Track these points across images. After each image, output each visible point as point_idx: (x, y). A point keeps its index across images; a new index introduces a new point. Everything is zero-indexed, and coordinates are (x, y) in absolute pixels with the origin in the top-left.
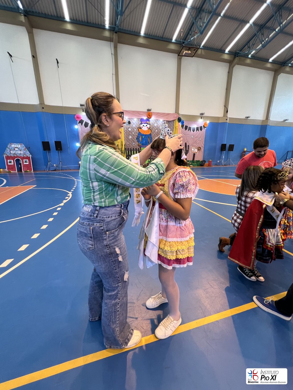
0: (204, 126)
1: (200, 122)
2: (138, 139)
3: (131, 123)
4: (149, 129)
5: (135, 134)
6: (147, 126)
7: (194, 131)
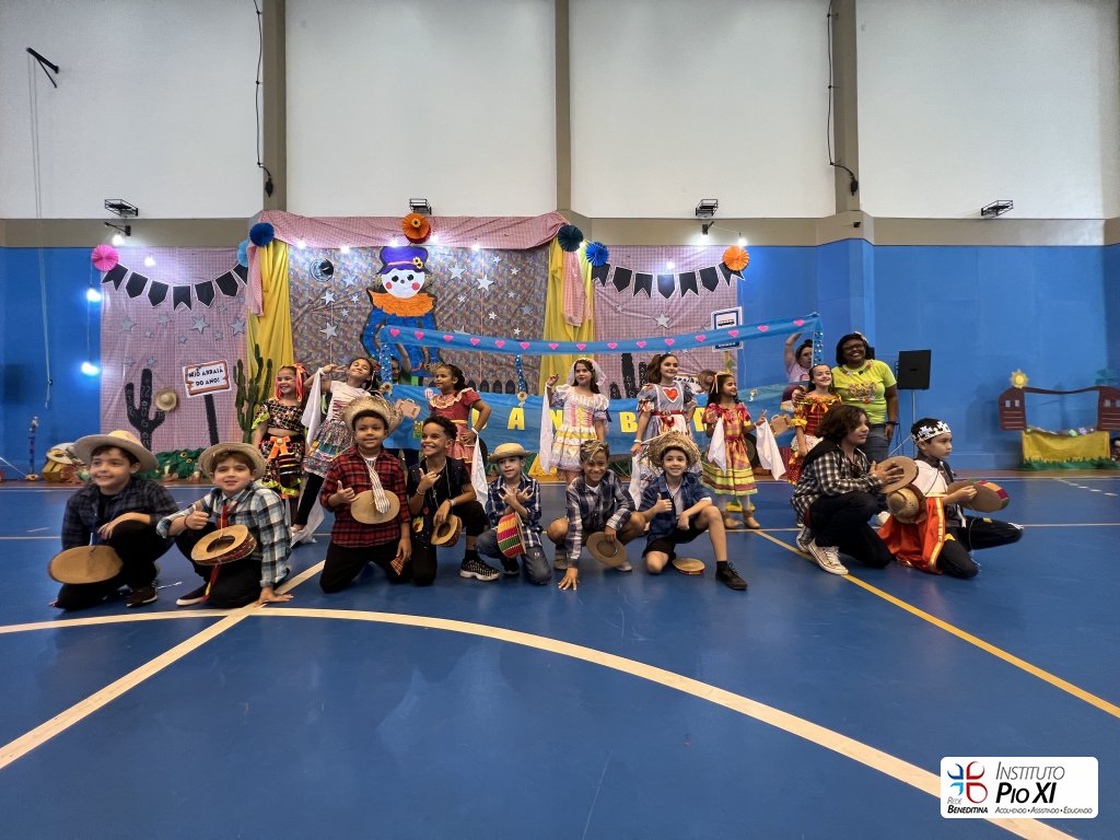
0: (724, 266)
1: (700, 249)
2: (369, 336)
3: (336, 270)
4: (423, 290)
5: (356, 316)
6: (411, 278)
7: (667, 291)
